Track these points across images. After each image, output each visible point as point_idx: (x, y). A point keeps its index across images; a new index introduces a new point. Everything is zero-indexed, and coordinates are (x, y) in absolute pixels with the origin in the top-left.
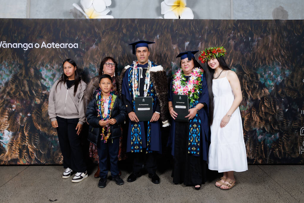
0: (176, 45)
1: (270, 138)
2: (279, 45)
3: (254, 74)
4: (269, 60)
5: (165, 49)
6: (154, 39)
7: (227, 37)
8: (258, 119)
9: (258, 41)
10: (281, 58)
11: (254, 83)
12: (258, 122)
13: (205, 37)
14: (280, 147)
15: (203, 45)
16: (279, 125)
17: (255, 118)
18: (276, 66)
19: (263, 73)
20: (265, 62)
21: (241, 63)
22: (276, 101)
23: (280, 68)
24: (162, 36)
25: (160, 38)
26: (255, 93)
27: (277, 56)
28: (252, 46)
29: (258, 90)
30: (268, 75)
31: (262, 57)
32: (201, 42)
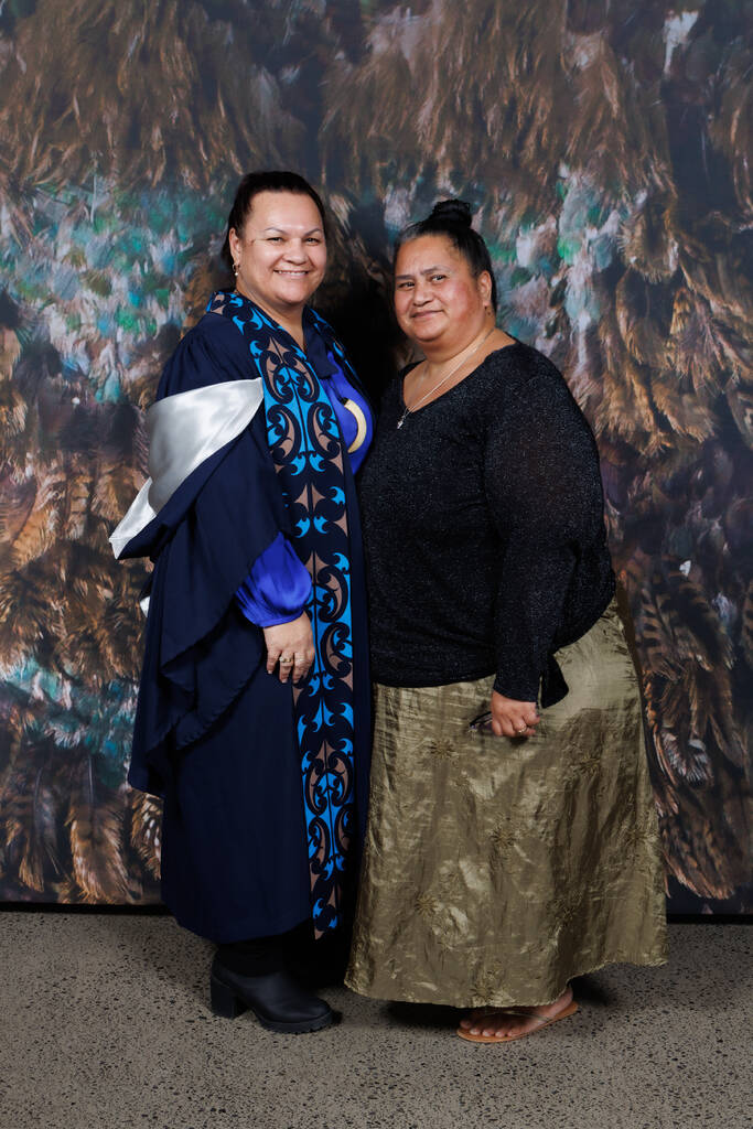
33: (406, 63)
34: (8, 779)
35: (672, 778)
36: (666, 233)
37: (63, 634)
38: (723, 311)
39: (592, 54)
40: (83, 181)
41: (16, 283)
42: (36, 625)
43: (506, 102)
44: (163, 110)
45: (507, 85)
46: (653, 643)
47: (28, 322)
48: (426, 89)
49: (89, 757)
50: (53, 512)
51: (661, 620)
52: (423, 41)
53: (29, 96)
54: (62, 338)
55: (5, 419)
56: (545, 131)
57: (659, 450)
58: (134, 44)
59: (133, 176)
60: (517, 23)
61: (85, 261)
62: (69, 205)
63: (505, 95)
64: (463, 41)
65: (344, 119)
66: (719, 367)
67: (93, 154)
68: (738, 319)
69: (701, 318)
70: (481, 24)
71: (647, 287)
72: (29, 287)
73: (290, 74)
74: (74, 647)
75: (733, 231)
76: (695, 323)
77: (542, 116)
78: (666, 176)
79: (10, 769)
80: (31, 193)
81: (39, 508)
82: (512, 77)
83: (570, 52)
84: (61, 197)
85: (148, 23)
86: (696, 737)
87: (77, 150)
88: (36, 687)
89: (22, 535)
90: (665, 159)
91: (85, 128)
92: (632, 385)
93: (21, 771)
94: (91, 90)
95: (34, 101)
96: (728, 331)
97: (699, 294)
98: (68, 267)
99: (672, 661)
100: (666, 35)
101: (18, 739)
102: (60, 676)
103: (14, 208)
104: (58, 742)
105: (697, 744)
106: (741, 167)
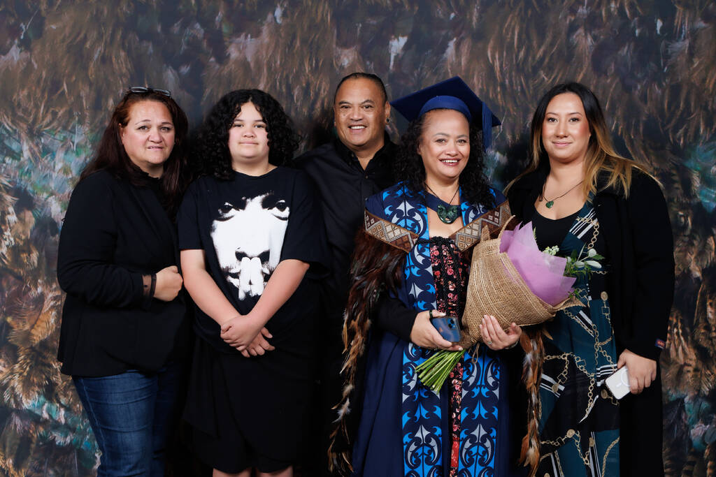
0: (353, 48)
3: (674, 172)
5: (307, 68)
6: (262, 25)
7: (565, 18)
8: (692, 355)
9: (694, 34)
11: (675, 209)
12: (690, 369)
13: (474, 19)
15: (465, 49)
17: (677, 350)
21: (620, 127)
24: (293, 14)
25: (288, 21)
26: (677, 249)
28: (667, 57)
29: (692, 237)
31: (710, 104)
32: (455, 39)
33: (248, 63)
34: (29, 464)
37: (60, 382)
39: (350, 58)
40: (70, 128)
41: (31, 185)
42: (44, 377)
43: (304, 85)
44: (114, 89)
45: (304, 76)
47: (39, 206)
48: (260, 78)
49: (76, 451)
50: (54, 313)
52: (258, 51)
53: (39, 82)
54: (58, 215)
55: (26, 261)
56: (326, 100)
58: (98, 53)
59: (98, 124)
60: (309, 42)
61: (71, 172)
62: (62, 141)
63: (304, 81)
64: (280, 50)
65: (215, 94)
67: (75, 113)
70: (289, 43)
72: (40, 186)
73: (185, 70)
74: (66, 389)
77: (324, 92)
78: (392, 124)
79: (30, 459)
80: (40, 135)
81: (45, 311)
82: (307, 71)
83: (338, 58)
84: (57, 137)
85: (106, 42)
87: (66, 111)
88: (44, 412)
89: (35, 326)
91: (70, 98)
93: (36, 459)
94: (74, 78)
95: (42, 84)
98: (61, 175)
100: (390, 49)
101: (34, 441)
102: (58, 405)
103: (31, 143)
104: (57, 443)
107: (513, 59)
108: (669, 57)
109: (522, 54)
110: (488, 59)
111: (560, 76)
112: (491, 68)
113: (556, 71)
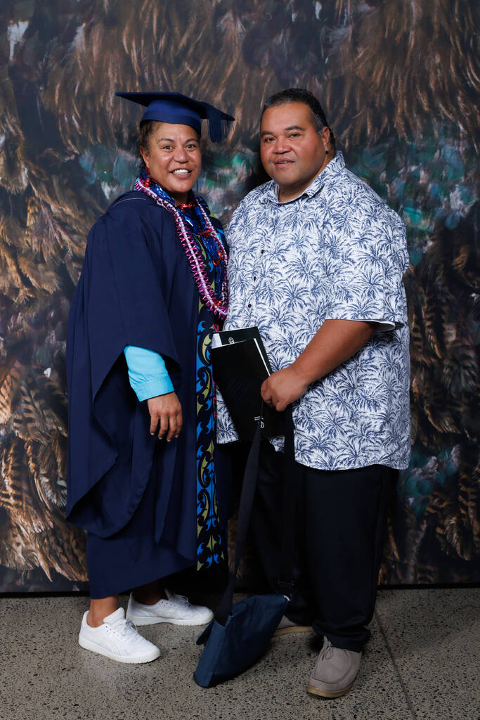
1: (420, 471)
2: (455, 41)
4: (407, 114)
9: (358, 19)
10: (464, 102)
14: (463, 512)
15: (96, 36)
16: (458, 413)
18: (441, 142)
19: (384, 175)
20: (391, 122)
22: (444, 301)
23: (461, 149)
27: (447, 94)
28: (328, 46)
30: (404, 182)
31: (378, 100)
32: (84, 25)
35: (48, 505)
36: (20, 163)
38: (60, 212)
46: (31, 420)
51: (34, 406)
57: (25, 299)
66: (60, 247)
68: (69, 216)
69: (46, 216)
71: (10, 197)
75: (61, 161)
76: (42, 218)
78: (16, 125)
86: (61, 479)
90: (15, 115)
92: (5, 259)
96: (63, 224)
97: (43, 200)
99: (43, 432)
100: (9, 36)
105: (62, 483)
106: (63, 121)
107: (152, 49)
108: (331, 46)
109: (162, 43)
110: (124, 48)
111: (207, 67)
112: (128, 59)
113: (202, 62)
